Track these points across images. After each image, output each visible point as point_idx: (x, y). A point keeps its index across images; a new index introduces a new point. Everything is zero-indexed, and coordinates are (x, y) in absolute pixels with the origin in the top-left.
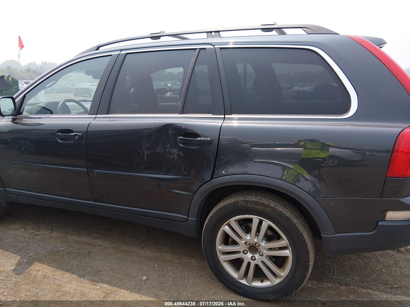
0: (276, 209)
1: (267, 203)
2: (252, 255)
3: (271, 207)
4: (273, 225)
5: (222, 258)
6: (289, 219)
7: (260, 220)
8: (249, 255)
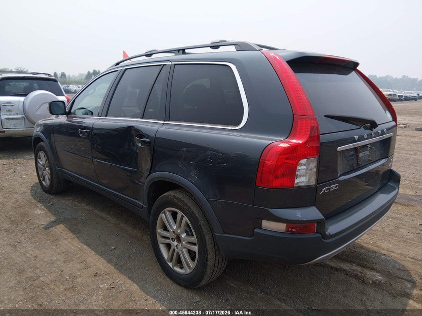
0: (191, 209)
1: (186, 202)
2: (177, 244)
3: (187, 206)
4: (189, 221)
5: (160, 239)
6: (198, 219)
7: (182, 215)
8: (175, 243)
